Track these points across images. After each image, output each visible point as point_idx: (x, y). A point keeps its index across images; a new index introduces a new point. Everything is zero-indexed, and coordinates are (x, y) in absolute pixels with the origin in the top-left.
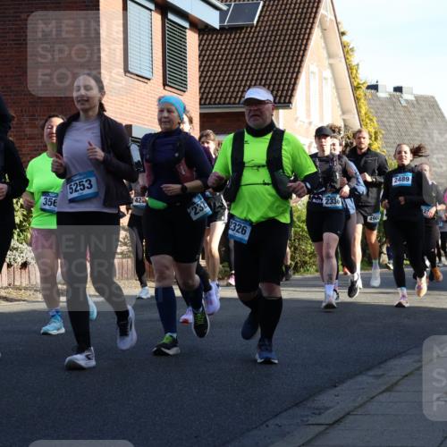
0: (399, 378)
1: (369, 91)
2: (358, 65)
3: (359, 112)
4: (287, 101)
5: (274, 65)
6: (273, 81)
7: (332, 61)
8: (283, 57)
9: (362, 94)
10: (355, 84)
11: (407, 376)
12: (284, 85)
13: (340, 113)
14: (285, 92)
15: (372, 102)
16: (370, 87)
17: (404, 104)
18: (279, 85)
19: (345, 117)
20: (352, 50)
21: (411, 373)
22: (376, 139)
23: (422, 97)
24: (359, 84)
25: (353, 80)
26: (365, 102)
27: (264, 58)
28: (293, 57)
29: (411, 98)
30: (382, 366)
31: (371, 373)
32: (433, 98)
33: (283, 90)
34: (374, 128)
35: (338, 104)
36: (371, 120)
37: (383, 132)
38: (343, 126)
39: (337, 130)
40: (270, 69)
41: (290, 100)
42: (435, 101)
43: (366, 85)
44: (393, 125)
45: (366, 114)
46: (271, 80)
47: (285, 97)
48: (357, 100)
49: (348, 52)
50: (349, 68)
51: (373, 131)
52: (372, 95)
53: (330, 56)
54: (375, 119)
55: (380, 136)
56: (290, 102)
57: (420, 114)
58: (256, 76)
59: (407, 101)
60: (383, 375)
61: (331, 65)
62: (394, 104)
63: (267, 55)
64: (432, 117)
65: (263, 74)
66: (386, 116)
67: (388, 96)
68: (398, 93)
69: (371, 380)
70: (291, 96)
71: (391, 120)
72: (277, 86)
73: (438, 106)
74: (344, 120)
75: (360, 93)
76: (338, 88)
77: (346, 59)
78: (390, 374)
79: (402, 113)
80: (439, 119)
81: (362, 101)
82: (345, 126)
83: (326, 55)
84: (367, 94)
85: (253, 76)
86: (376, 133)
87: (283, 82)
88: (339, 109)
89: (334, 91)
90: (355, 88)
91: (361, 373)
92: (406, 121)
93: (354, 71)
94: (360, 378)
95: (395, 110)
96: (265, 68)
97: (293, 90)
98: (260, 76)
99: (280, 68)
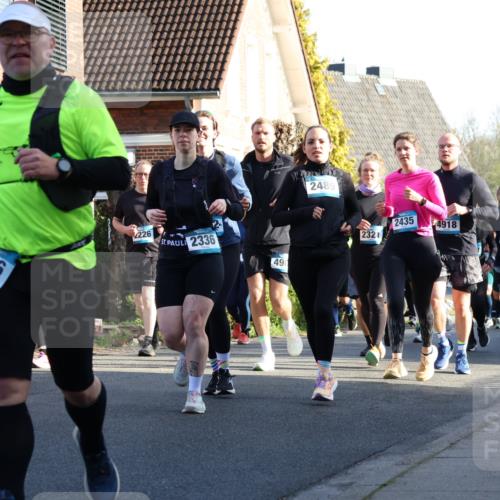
0: (374, 488)
1: (332, 72)
2: (315, 35)
3: (317, 104)
4: (213, 86)
5: (193, 34)
6: (193, 58)
7: (277, 29)
8: (207, 23)
9: (322, 78)
10: (312, 63)
11: (385, 485)
12: (209, 62)
13: (291, 104)
14: (210, 74)
15: (335, 89)
16: (332, 68)
17: (382, 92)
18: (202, 63)
19: (296, 110)
20: (307, 13)
21: (391, 482)
22: (342, 142)
23: (408, 81)
24: (316, 62)
25: (308, 57)
26: (326, 90)
27: (179, 24)
28: (221, 22)
29: (392, 83)
30: (350, 471)
31: (333, 481)
32: (422, 83)
33: (207, 71)
34: (339, 127)
35: (287, 91)
36: (334, 114)
37: (352, 132)
38: (294, 124)
39: (285, 129)
40: (188, 39)
41: (217, 84)
42: (427, 89)
43: (326, 65)
44: (366, 122)
45: (326, 106)
46: (190, 55)
47: (211, 81)
48: (314, 85)
49: (300, 16)
50: (303, 40)
51: (338, 131)
52: (336, 78)
53: (275, 22)
54: (340, 114)
55: (347, 139)
56: (217, 89)
57: (405, 107)
58: (167, 50)
59: (386, 88)
60: (351, 484)
61: (276, 35)
62: (367, 92)
63: (184, 19)
64: (422, 112)
65: (178, 47)
66: (356, 108)
67: (359, 81)
68: (373, 77)
69: (334, 491)
70: (219, 79)
71: (363, 115)
72: (198, 65)
73: (430, 95)
74: (296, 115)
75: (319, 75)
76: (286, 69)
77: (298, 26)
78: (362, 483)
79: (380, 105)
80: (432, 115)
81: (321, 86)
82: (297, 123)
83: (269, 21)
84: (329, 77)
85: (163, 50)
86: (341, 134)
87: (207, 59)
88: (289, 98)
89: (282, 72)
90: (312, 69)
91: (319, 482)
92: (385, 117)
93: (310, 44)
94: (319, 489)
95: (369, 100)
96: (181, 39)
97: (222, 70)
98: (174, 50)
99: (203, 38)
